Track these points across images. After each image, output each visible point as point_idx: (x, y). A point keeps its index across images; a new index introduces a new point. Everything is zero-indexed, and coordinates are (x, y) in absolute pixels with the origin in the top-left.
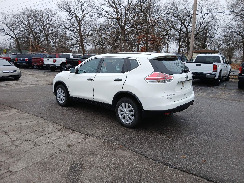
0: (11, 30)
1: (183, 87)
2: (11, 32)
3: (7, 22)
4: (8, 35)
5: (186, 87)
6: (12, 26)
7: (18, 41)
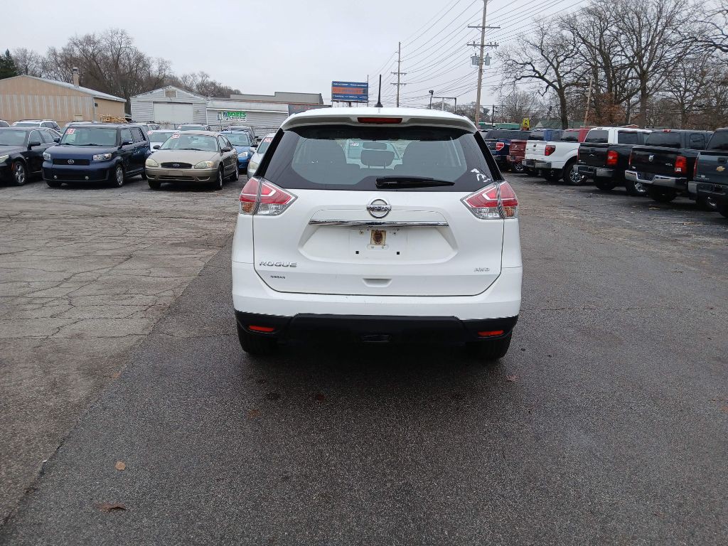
0: (551, 64)
1: (372, 250)
2: (549, 71)
3: (544, 42)
4: (540, 80)
5: (398, 253)
6: (555, 53)
7: (563, 94)
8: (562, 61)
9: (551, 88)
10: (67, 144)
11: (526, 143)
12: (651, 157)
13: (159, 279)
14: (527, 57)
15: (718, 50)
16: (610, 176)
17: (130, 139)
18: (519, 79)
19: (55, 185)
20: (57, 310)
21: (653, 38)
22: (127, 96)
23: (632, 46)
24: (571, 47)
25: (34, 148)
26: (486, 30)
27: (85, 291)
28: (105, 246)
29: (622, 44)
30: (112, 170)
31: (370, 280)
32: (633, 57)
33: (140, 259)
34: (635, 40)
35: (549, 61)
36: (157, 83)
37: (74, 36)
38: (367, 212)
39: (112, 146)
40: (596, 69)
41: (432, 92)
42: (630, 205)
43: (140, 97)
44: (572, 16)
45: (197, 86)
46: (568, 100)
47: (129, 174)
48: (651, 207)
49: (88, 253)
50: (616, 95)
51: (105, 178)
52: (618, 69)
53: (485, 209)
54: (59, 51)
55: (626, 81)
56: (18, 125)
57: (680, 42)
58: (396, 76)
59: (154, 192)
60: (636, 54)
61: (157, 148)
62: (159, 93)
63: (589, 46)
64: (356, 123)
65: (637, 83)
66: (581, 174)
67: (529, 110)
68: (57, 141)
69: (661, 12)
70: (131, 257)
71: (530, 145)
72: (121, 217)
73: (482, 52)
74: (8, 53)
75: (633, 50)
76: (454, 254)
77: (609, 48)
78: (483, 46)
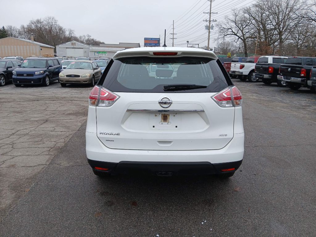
1: (162, 125)
2: (239, 32)
3: (237, 19)
4: (235, 36)
5: (176, 127)
6: (241, 24)
7: (245, 42)
8: (245, 28)
9: (240, 39)
10: (24, 67)
11: (231, 64)
12: (289, 69)
13: (58, 132)
14: (229, 26)
15: (314, 21)
16: (270, 78)
17: (52, 64)
18: (226, 36)
19: (18, 86)
20: (6, 150)
21: (285, 17)
22: (55, 45)
23: (275, 21)
24: (249, 21)
25: (9, 69)
26: (211, 14)
27: (21, 140)
28: (35, 116)
29: (271, 20)
30: (44, 78)
31: (161, 142)
32: (276, 25)
33: (52, 122)
34: (277, 18)
35: (239, 28)
36: (68, 39)
37: (32, 20)
38: (159, 105)
39: (43, 68)
40: (260, 31)
41: (188, 42)
42: (280, 91)
43: (60, 46)
44: (248, 8)
45: (86, 41)
46: (247, 45)
47: (52, 80)
48: (290, 92)
49: (26, 119)
50: (268, 42)
51: (41, 82)
52: (269, 31)
53: (224, 102)
54: (26, 26)
55: (273, 36)
56: (6, 59)
57: (297, 18)
58: (172, 35)
59: (63, 88)
60: (277, 24)
61: (64, 68)
62: (68, 44)
63: (256, 21)
64: (152, 55)
65: (277, 37)
66: (256, 77)
67: (230, 49)
68: (19, 66)
69: (288, 5)
70: (47, 121)
71: (233, 64)
72: (46, 101)
73: (210, 24)
74: (3, 27)
75: (276, 22)
76: (207, 127)
77: (265, 22)
78: (210, 21)
